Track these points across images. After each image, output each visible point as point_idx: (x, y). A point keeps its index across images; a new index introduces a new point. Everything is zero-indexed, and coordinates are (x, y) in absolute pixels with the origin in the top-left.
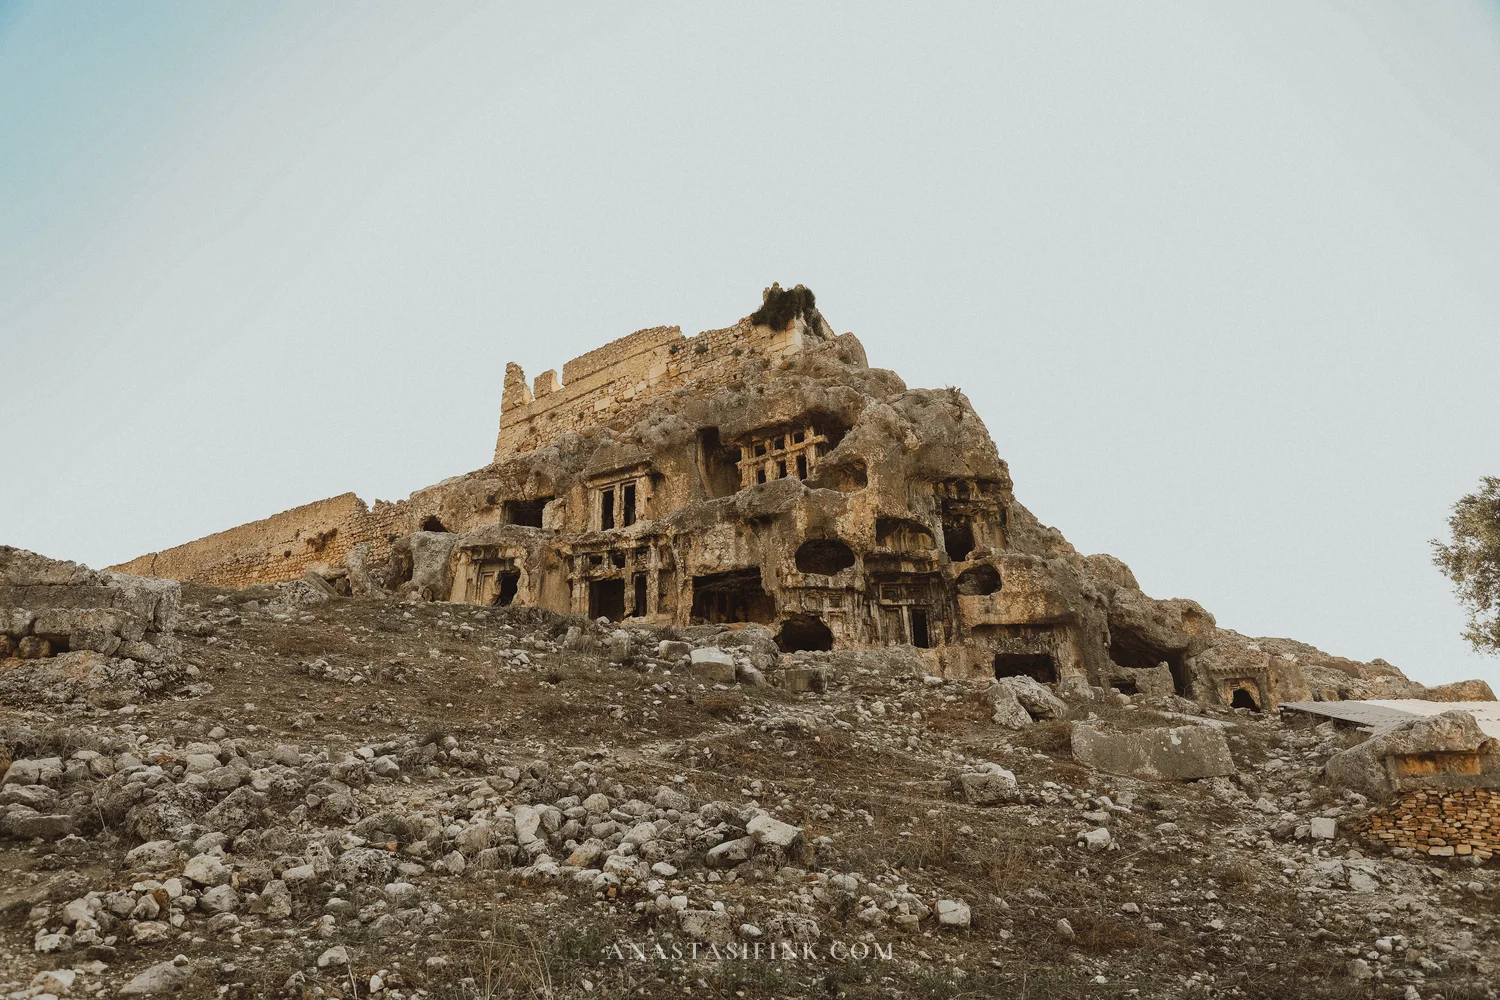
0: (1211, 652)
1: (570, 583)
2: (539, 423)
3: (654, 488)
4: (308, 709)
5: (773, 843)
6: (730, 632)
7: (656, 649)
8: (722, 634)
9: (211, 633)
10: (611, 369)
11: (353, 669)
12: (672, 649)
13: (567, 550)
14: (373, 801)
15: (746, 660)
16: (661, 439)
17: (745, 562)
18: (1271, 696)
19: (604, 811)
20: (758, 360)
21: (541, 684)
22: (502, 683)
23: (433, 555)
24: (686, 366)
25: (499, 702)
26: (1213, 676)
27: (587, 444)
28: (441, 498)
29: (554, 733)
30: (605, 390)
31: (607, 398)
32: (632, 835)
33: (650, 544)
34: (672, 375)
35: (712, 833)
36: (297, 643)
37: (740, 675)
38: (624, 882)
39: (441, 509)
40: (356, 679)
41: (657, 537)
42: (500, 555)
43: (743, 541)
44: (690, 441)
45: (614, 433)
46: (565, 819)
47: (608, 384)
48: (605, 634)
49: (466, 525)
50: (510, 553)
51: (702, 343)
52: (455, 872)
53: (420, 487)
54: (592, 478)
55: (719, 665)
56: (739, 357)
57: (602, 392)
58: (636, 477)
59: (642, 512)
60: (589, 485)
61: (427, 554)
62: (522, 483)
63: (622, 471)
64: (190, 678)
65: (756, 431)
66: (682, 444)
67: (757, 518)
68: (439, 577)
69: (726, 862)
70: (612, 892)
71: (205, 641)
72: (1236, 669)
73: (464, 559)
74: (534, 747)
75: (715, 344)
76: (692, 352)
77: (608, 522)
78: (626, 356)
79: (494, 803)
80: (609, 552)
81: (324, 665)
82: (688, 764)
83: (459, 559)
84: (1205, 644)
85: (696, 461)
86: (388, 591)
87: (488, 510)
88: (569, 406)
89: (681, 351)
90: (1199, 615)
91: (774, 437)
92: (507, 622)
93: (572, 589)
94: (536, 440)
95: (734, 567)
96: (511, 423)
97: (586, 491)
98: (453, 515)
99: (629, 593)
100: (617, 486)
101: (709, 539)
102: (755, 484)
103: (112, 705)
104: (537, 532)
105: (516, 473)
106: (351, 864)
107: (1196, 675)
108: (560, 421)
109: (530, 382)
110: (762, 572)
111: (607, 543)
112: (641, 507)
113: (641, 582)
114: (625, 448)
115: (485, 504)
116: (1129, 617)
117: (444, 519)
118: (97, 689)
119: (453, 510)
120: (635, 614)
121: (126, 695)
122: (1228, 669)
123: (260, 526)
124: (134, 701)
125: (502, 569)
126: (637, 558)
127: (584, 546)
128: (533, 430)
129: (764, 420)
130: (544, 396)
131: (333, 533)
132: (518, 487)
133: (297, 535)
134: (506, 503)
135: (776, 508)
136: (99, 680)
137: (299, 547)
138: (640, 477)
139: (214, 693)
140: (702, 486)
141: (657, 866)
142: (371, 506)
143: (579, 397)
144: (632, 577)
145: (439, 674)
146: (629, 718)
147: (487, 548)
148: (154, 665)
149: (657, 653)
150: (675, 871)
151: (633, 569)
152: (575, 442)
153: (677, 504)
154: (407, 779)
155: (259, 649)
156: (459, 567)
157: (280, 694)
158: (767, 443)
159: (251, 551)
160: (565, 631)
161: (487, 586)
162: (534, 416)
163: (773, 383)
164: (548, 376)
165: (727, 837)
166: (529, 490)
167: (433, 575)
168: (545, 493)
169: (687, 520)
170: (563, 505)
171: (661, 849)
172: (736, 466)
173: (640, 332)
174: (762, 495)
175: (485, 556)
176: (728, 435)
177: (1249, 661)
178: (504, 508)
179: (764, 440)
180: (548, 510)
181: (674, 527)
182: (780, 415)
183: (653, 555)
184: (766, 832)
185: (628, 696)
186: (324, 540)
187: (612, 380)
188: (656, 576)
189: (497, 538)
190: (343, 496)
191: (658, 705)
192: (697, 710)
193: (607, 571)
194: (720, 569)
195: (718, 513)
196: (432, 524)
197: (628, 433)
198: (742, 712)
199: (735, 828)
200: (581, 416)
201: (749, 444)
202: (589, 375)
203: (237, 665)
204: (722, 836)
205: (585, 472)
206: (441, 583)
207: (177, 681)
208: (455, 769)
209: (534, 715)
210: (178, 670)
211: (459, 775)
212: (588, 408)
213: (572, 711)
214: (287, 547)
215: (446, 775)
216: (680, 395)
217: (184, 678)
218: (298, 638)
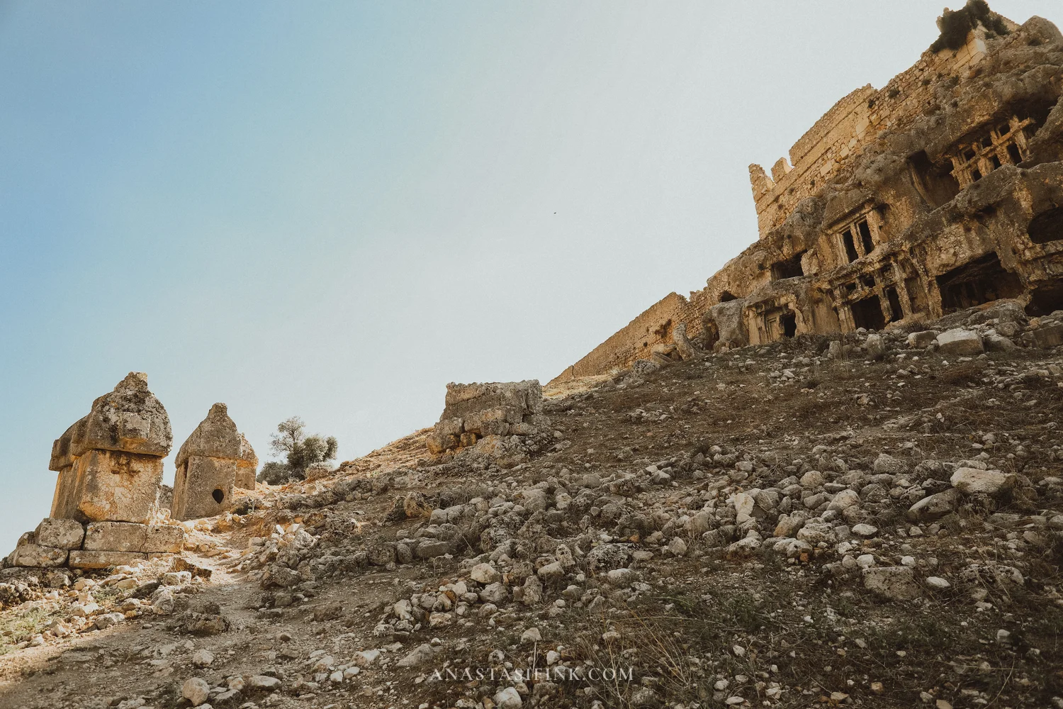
1: (836, 309)
2: (783, 200)
3: (883, 217)
4: (629, 445)
5: (979, 492)
6: (980, 313)
7: (907, 342)
8: (973, 316)
9: (570, 408)
10: (825, 140)
11: (661, 411)
12: (919, 339)
13: (826, 286)
14: (641, 505)
15: (992, 331)
16: (876, 177)
17: (980, 251)
19: (820, 485)
20: (947, 80)
21: (802, 391)
22: (770, 397)
23: (730, 317)
24: (884, 113)
25: (767, 411)
27: (820, 202)
28: (727, 277)
29: (808, 426)
30: (826, 158)
31: (829, 162)
32: (835, 503)
33: (892, 261)
34: (875, 124)
35: (915, 490)
36: (626, 402)
37: (987, 344)
38: (816, 546)
39: (729, 284)
40: (663, 417)
41: (895, 254)
42: (776, 304)
43: (973, 234)
44: (902, 170)
45: (839, 186)
46: (782, 496)
47: (826, 152)
48: (861, 340)
49: (749, 290)
50: (783, 301)
51: (893, 88)
52: (678, 554)
53: (711, 275)
54: (830, 226)
55: (964, 342)
56: (928, 86)
57: (823, 160)
58: (865, 213)
59: (878, 238)
60: (830, 232)
61: (725, 318)
62: (780, 248)
63: (852, 213)
64: (557, 440)
65: (960, 140)
66: (896, 174)
67: (980, 211)
68: (737, 332)
69: (926, 516)
70: (804, 557)
71: (567, 414)
73: (751, 315)
74: (791, 440)
75: (904, 85)
76: (887, 99)
77: (852, 254)
78: (834, 125)
79: (727, 492)
80: (859, 278)
81: (642, 412)
82: (922, 430)
83: (748, 316)
85: (913, 183)
86: (707, 351)
87: (761, 275)
88: (802, 179)
89: (877, 103)
91: (979, 138)
92: (783, 351)
93: (838, 314)
94: (785, 213)
95: (970, 258)
96: (764, 208)
97: (829, 237)
98: (738, 286)
99: (885, 304)
100: (852, 225)
101: (941, 243)
102: (972, 182)
103: (510, 466)
104: (800, 280)
105: (775, 242)
106: (593, 557)
108: (799, 192)
109: (769, 173)
110: (999, 254)
111: (856, 272)
112: (875, 236)
113: (892, 293)
114: (849, 195)
115: (758, 272)
117: (733, 290)
118: (501, 458)
119: (738, 283)
120: (894, 319)
121: (517, 458)
123: (625, 332)
124: (523, 461)
125: (781, 314)
126: (884, 275)
127: (838, 279)
128: (780, 207)
129: (965, 128)
130: (781, 179)
131: (669, 322)
132: (778, 251)
133: (648, 330)
134: (773, 266)
135: (997, 197)
136: (500, 452)
137: (651, 338)
138: (868, 212)
139: (571, 446)
140: (923, 201)
141: (855, 529)
142: (688, 298)
143: (807, 170)
144: (884, 291)
145: (723, 401)
146: (874, 402)
147: (765, 302)
148: (531, 436)
149: (908, 344)
150: (875, 530)
151: (882, 285)
152: (811, 204)
153: (906, 223)
154: (674, 483)
155: (601, 411)
156: (749, 321)
157: (611, 438)
158: (974, 146)
159: (624, 349)
160: (828, 347)
161: (774, 330)
162: (779, 196)
163: (965, 93)
164: (780, 163)
165: (929, 492)
166: (787, 250)
167: (733, 332)
168: (799, 249)
169: (917, 233)
170: (815, 254)
171: (863, 511)
172: (951, 175)
173: (839, 102)
174: (979, 191)
175: (766, 308)
176: (935, 152)
178: (772, 270)
179: (971, 144)
180: (804, 261)
181: (907, 242)
182: (979, 118)
183: (896, 269)
184: (970, 482)
185: (875, 385)
186: (664, 329)
187: (828, 148)
188: (903, 285)
189: (771, 293)
190: (668, 296)
191: (903, 386)
192: (939, 383)
193: (863, 293)
194: (958, 264)
195: (943, 219)
196: (726, 297)
197: (850, 182)
198: (985, 376)
199: (938, 482)
200: (813, 183)
201: (957, 153)
202: (810, 151)
203: (585, 425)
204: (924, 492)
205: (824, 224)
206: (740, 336)
207: (548, 443)
208: (717, 470)
209: (794, 415)
210: (548, 436)
211: (720, 473)
212: (816, 176)
213: (825, 406)
214: (644, 340)
215: (710, 475)
216: (884, 137)
217: (553, 440)
218: (628, 398)
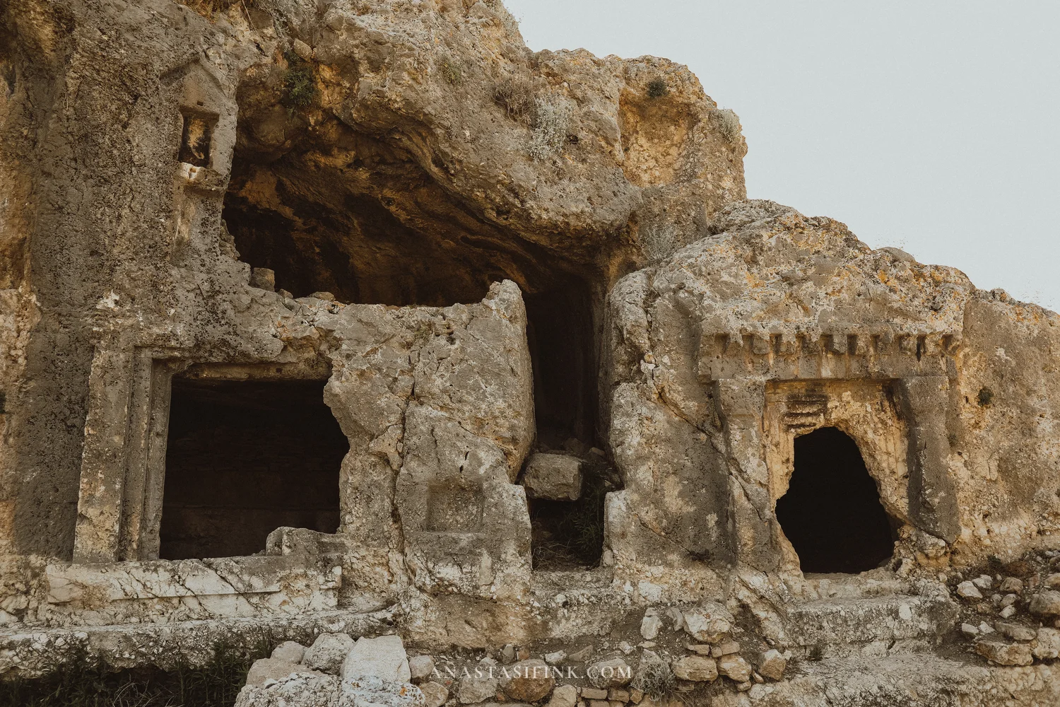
0: (722, 249)
18: (955, 464)
26: (719, 367)
72: (827, 338)
84: (698, 223)
90: (687, 115)
107: (637, 355)
116: (375, 67)
122: (789, 337)
177: (882, 302)
